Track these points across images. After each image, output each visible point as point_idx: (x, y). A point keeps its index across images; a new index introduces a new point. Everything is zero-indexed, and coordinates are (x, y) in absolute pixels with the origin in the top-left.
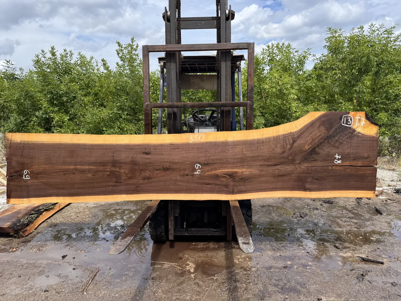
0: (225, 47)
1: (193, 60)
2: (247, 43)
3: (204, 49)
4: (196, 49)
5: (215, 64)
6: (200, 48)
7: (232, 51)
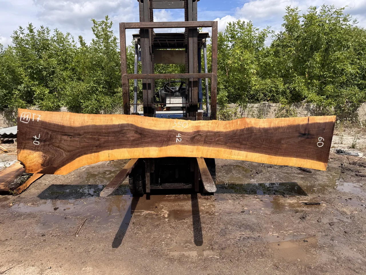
0: (192, 25)
1: (164, 37)
2: (211, 22)
3: (173, 26)
4: (167, 26)
5: (183, 40)
6: (171, 25)
7: (198, 28)
